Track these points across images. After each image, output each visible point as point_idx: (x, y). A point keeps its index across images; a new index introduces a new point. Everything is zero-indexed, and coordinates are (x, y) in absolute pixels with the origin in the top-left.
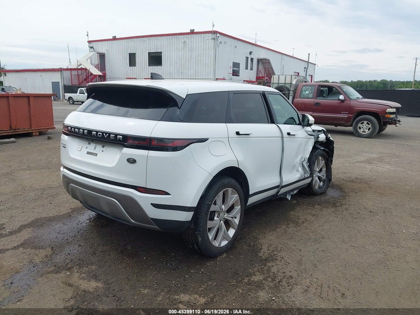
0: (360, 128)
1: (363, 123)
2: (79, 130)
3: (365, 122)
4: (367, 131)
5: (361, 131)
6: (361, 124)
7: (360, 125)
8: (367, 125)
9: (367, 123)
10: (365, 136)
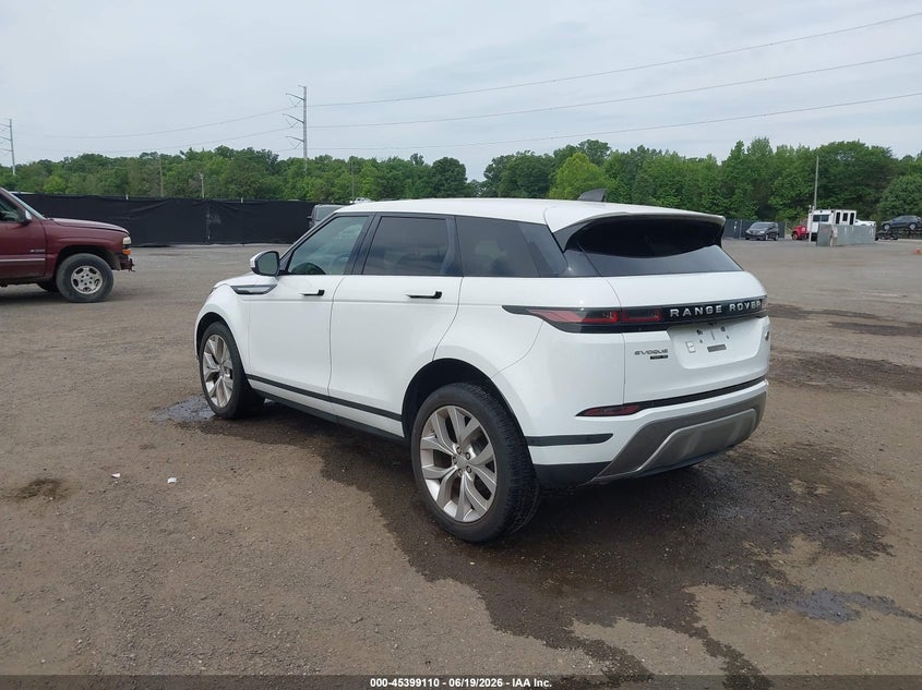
0: (76, 282)
1: (81, 270)
2: (704, 309)
3: (86, 269)
4: (93, 287)
5: (80, 288)
6: (77, 273)
7: (75, 276)
8: (91, 275)
9: (91, 270)
10: (94, 297)
